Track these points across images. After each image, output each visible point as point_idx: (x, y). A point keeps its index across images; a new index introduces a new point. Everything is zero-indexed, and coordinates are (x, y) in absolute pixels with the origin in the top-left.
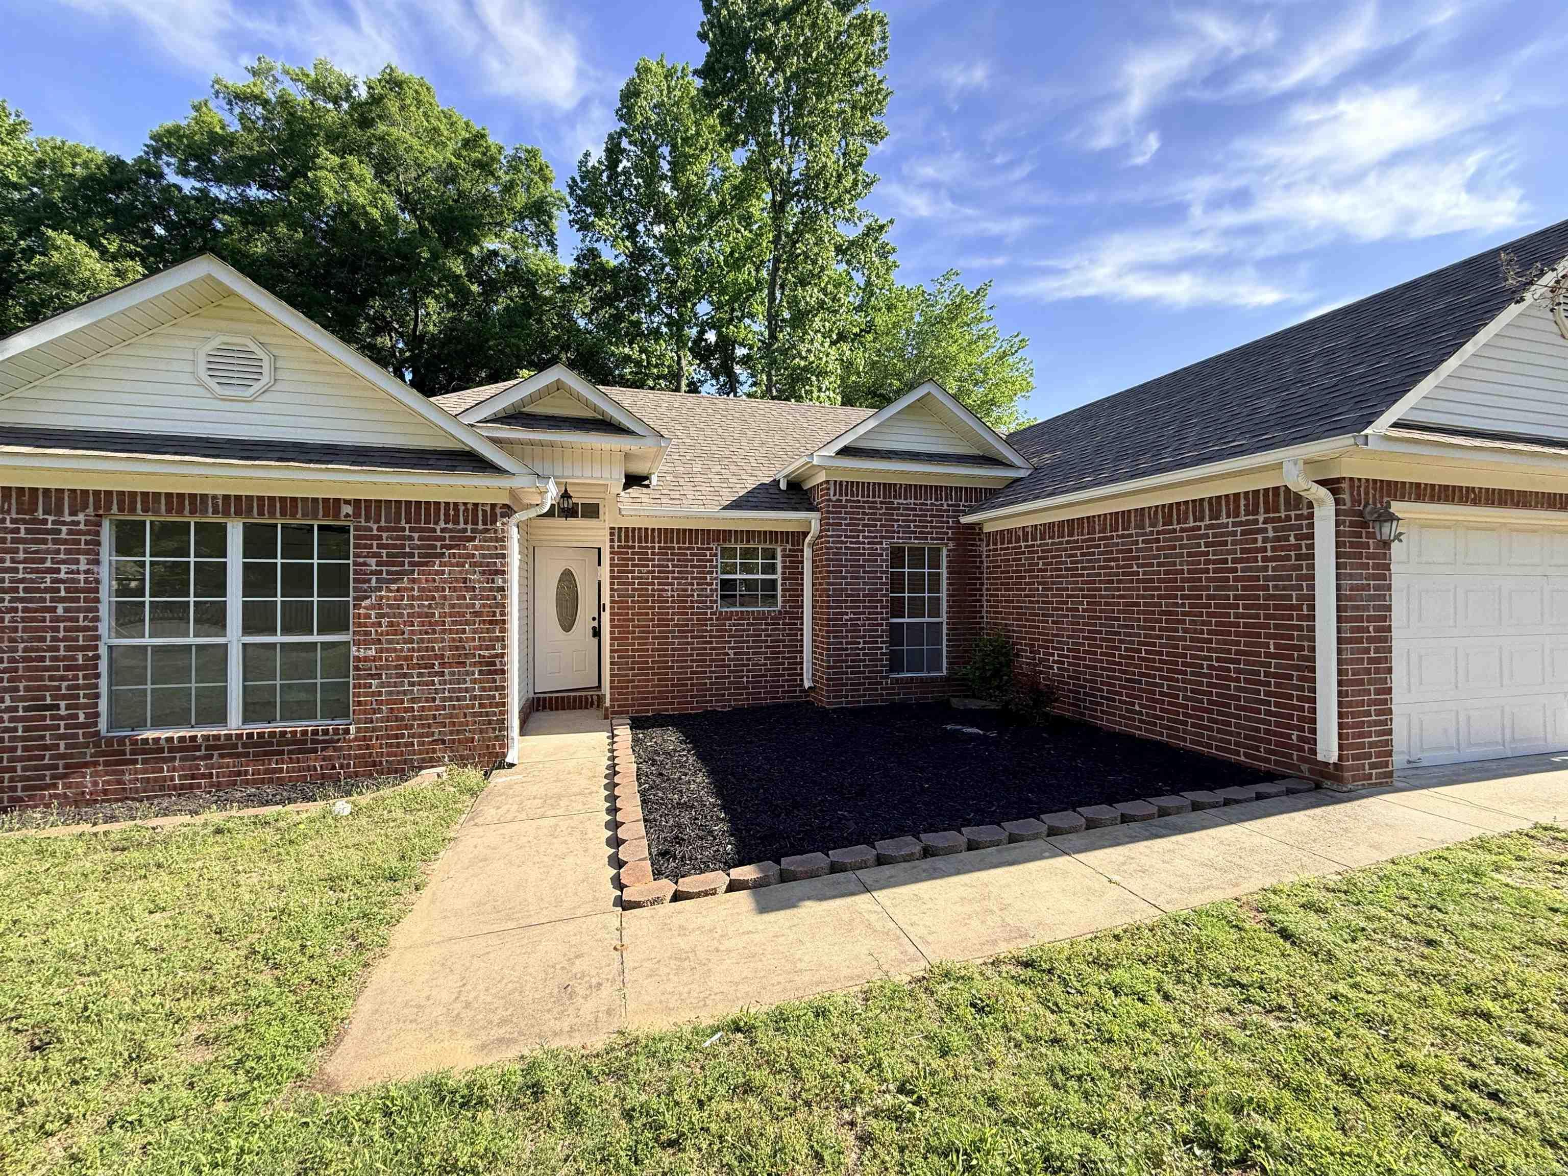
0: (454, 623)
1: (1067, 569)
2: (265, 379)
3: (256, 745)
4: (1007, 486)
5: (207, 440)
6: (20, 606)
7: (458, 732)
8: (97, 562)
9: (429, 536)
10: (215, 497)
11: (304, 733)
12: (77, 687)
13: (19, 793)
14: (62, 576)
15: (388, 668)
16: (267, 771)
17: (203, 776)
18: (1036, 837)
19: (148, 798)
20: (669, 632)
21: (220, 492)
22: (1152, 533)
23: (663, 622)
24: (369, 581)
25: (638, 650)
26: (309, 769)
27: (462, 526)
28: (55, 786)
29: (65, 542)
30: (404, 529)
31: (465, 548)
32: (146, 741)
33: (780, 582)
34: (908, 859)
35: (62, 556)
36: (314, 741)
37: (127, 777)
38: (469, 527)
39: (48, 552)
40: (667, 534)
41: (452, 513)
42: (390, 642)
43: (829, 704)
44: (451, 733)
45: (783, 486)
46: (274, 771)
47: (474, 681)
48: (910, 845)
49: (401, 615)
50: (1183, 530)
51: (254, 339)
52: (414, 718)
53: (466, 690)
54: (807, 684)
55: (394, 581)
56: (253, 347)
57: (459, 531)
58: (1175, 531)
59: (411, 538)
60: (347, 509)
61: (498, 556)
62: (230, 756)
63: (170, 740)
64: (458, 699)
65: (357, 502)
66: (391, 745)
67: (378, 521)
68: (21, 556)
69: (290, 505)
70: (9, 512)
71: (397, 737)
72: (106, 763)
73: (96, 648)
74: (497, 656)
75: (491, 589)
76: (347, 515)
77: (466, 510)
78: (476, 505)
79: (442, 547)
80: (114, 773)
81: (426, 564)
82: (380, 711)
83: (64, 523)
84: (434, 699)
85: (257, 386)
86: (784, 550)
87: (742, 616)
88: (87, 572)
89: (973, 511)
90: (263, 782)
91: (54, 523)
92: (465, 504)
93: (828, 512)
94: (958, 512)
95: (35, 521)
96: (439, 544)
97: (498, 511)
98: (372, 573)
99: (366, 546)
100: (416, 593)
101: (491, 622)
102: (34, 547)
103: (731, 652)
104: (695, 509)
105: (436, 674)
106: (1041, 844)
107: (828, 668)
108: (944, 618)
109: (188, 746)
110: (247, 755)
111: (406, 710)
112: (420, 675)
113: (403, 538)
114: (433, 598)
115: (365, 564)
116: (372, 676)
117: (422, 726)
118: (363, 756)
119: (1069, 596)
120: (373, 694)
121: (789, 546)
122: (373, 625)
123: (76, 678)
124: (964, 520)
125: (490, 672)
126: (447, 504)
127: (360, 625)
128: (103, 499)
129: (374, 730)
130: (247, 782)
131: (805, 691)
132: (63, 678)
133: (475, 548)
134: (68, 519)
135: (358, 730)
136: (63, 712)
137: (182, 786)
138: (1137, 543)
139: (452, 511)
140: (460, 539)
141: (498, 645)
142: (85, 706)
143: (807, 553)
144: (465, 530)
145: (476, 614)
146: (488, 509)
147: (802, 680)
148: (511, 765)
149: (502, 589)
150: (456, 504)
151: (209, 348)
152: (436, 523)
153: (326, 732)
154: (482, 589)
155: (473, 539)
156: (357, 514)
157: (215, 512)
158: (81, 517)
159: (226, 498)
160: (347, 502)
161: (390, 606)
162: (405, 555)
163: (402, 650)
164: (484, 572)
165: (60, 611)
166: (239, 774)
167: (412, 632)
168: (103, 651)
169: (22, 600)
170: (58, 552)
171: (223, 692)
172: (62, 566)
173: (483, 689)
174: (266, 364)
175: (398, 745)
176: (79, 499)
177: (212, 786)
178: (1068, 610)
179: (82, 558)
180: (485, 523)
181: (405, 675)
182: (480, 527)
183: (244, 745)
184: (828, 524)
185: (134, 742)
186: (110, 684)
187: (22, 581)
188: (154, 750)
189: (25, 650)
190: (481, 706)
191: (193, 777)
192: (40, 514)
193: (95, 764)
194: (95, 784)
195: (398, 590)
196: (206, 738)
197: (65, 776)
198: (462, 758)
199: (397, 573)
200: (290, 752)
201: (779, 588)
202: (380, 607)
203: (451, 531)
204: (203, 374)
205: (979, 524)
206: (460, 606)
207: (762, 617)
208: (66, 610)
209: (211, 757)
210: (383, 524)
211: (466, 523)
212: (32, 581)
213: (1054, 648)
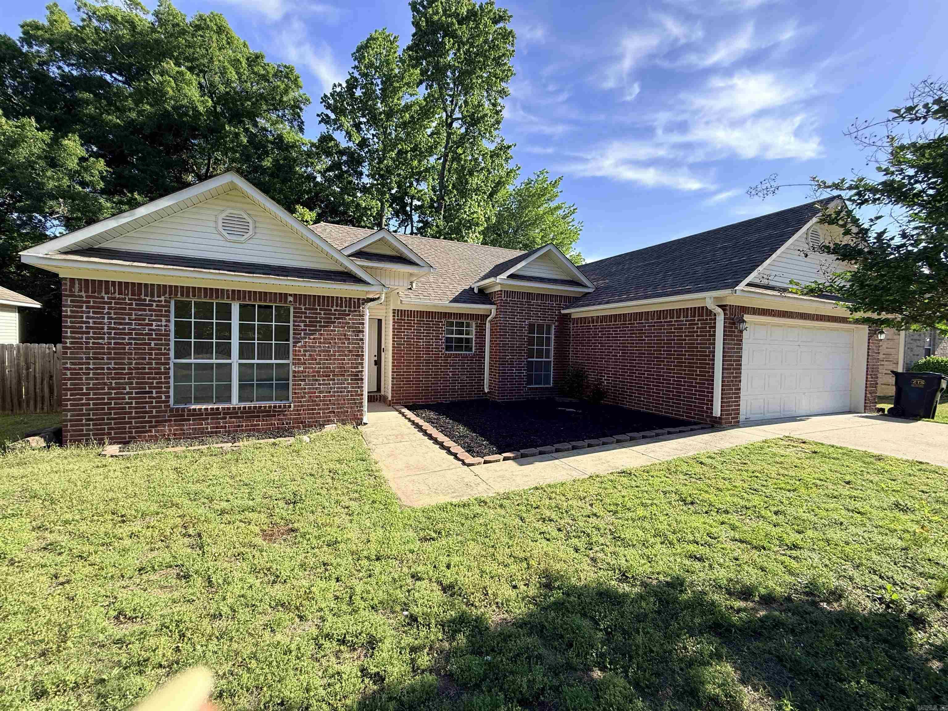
0: (340, 355)
1: (613, 337)
2: (251, 232)
3: (246, 413)
4: (583, 296)
5: (224, 262)
6: (133, 342)
7: (341, 408)
8: (169, 321)
9: (328, 312)
10: (228, 291)
11: (270, 407)
12: (161, 383)
13: (134, 435)
14: (154, 327)
15: (309, 376)
16: (252, 426)
17: (222, 427)
18: (612, 443)
19: (195, 438)
20: (421, 363)
21: (230, 288)
22: (652, 323)
23: (418, 358)
24: (300, 334)
25: (405, 372)
26: (272, 424)
27: (344, 308)
28: (151, 431)
29: (155, 310)
30: (317, 309)
31: (345, 319)
32: (194, 410)
33: (474, 339)
34: (568, 450)
35: (154, 318)
36: (274, 411)
37: (185, 427)
38: (347, 309)
39: (146, 315)
40: (421, 314)
41: (339, 302)
42: (310, 364)
43: (499, 399)
44: (338, 409)
45: (476, 291)
46: (255, 425)
47: (348, 384)
48: (567, 445)
49: (315, 351)
50: (665, 322)
51: (245, 211)
52: (321, 401)
53: (345, 388)
54: (486, 390)
55: (312, 334)
56: (245, 216)
57: (342, 311)
58: (661, 322)
59: (320, 314)
60: (291, 299)
61: (360, 324)
62: (235, 418)
63: (206, 409)
64: (341, 392)
65: (295, 295)
66: (310, 414)
67: (305, 305)
68: (134, 317)
69: (264, 295)
70: (128, 295)
71: (312, 409)
72: (175, 421)
73: (168, 364)
74: (359, 372)
75: (357, 340)
76: (290, 301)
77: (346, 301)
78: (350, 298)
79: (335, 318)
80: (179, 425)
81: (327, 326)
82: (305, 397)
83: (155, 301)
84: (330, 392)
85: (247, 236)
86: (477, 324)
87: (456, 356)
88: (166, 326)
89: (567, 308)
90: (250, 430)
91: (150, 301)
92: (345, 298)
93: (501, 306)
94: (560, 308)
95: (140, 300)
96: (333, 317)
97: (361, 302)
98: (302, 330)
99: (299, 317)
100: (322, 340)
101: (357, 355)
102: (140, 313)
103: (450, 374)
104: (436, 302)
105: (331, 380)
106: (614, 445)
107: (499, 382)
108: (552, 359)
109: (215, 413)
110: (242, 417)
111: (317, 397)
112: (324, 380)
113: (316, 313)
114: (330, 343)
115: (299, 326)
116: (301, 380)
117: (324, 405)
118: (297, 419)
119: (613, 349)
120: (302, 389)
121: (479, 322)
122: (302, 355)
123: (161, 378)
124: (563, 312)
125: (356, 380)
126: (337, 297)
127: (296, 355)
128: (172, 290)
129: (302, 406)
130: (242, 430)
131: (485, 393)
132: (154, 378)
133: (350, 319)
134: (156, 299)
135: (295, 406)
136: (154, 395)
137: (212, 432)
138: (645, 326)
139: (339, 301)
140: (343, 315)
141: (360, 366)
142: (165, 392)
143: (488, 325)
144: (345, 311)
145: (350, 351)
146: (356, 300)
147: (483, 388)
148: (365, 424)
149: (362, 340)
150: (341, 298)
151: (223, 215)
152: (332, 307)
153: (280, 407)
154: (353, 339)
155: (349, 315)
156: (295, 301)
157: (228, 298)
158: (163, 298)
159: (233, 291)
160: (291, 295)
161: (310, 346)
162: (317, 322)
163: (315, 368)
164: (354, 331)
165: (153, 345)
166: (239, 426)
167: (320, 359)
168: (172, 366)
169: (134, 339)
170: (151, 315)
171: (230, 386)
172: (154, 323)
173: (353, 387)
174: (251, 225)
175: (313, 414)
176: (163, 289)
177: (226, 432)
178: (613, 356)
179: (163, 319)
180: (355, 307)
181: (317, 380)
182: (352, 309)
183: (241, 413)
184: (501, 311)
185: (189, 410)
186: (175, 382)
187: (134, 329)
188: (198, 415)
189: (136, 364)
190: (352, 395)
191: (217, 428)
192: (143, 297)
193: (170, 421)
194: (170, 430)
195: (314, 339)
196: (224, 409)
197: (156, 426)
198: (343, 420)
199: (313, 330)
200: (263, 416)
201: (474, 342)
202: (305, 347)
203: (339, 311)
204: (220, 228)
205: (570, 314)
206: (342, 347)
207: (466, 356)
208: (155, 344)
209: (225, 418)
210: (307, 306)
211: (346, 307)
212: (139, 329)
213: (605, 373)
